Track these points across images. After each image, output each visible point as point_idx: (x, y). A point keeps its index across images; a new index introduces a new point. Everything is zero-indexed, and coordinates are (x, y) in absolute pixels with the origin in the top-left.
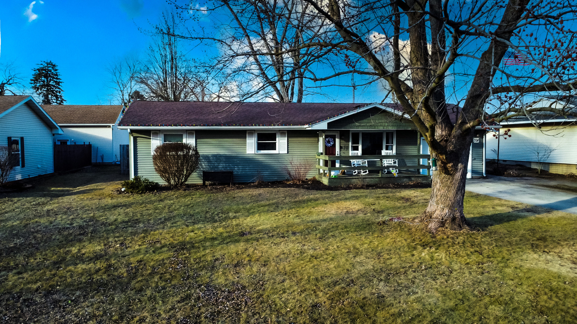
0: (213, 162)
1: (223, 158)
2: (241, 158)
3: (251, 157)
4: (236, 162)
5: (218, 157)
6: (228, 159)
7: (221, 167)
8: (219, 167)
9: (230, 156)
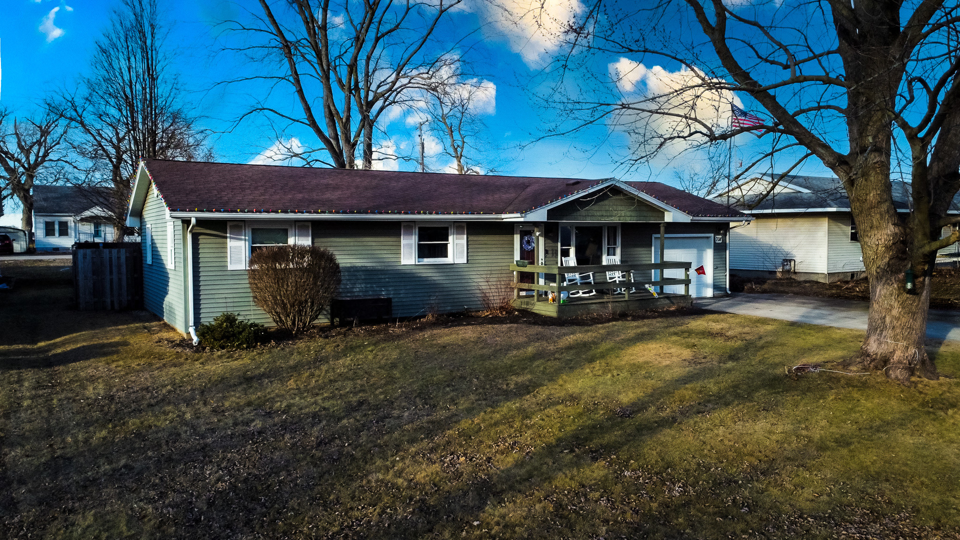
1: (361, 273)
2: (390, 272)
3: (408, 271)
4: (383, 280)
5: (352, 272)
6: (370, 274)
9: (374, 268)
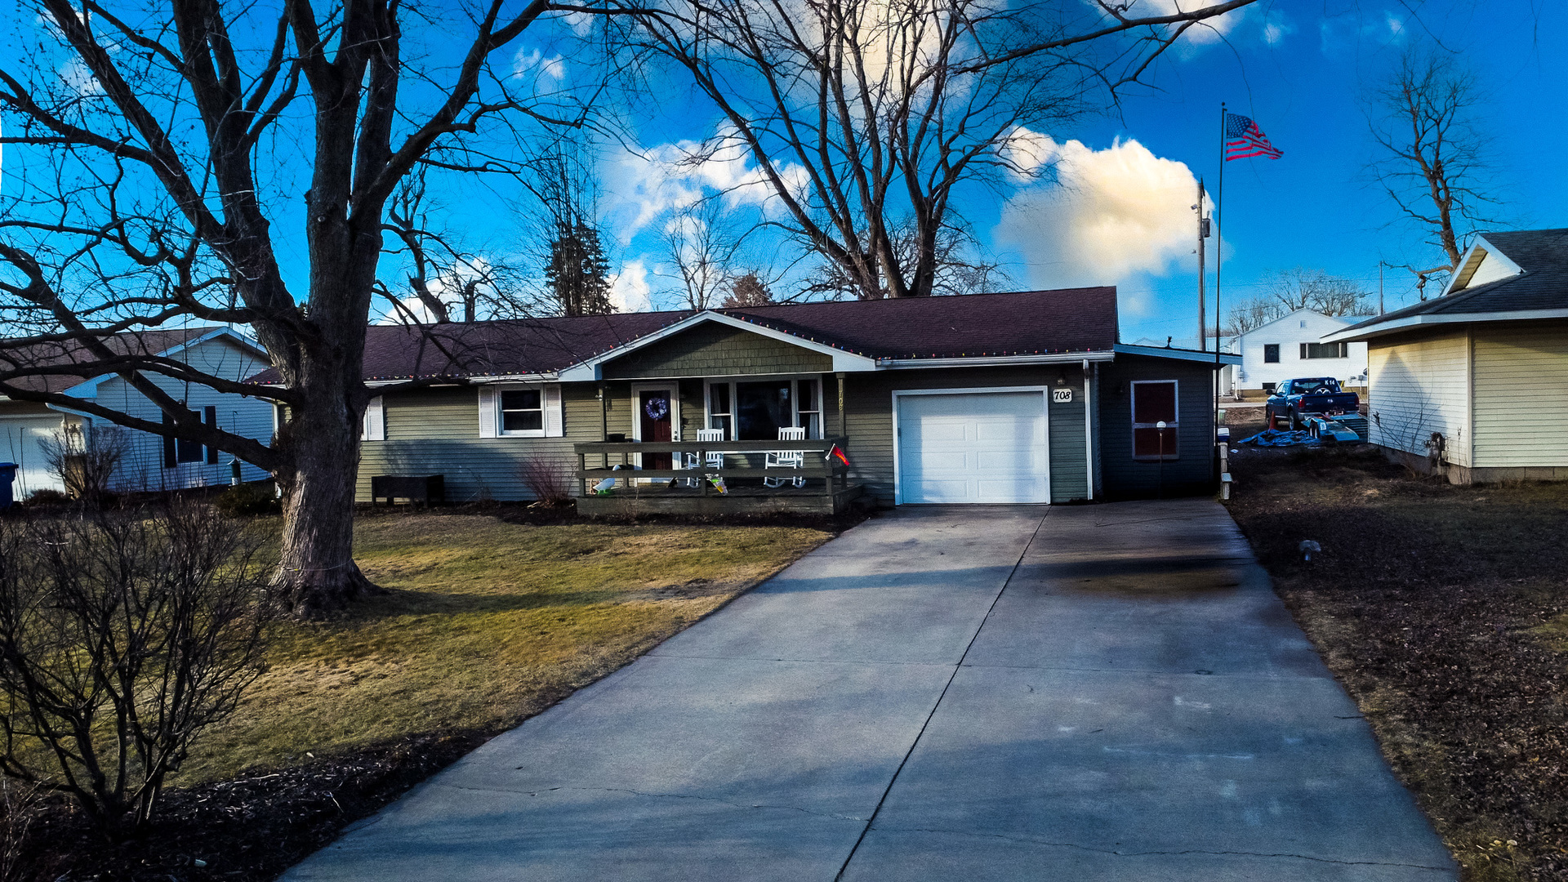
0: (417, 457)
2: (469, 446)
3: (488, 446)
4: (460, 456)
5: (425, 446)
6: (447, 449)
7: (432, 466)
8: (429, 467)
9: (451, 442)
